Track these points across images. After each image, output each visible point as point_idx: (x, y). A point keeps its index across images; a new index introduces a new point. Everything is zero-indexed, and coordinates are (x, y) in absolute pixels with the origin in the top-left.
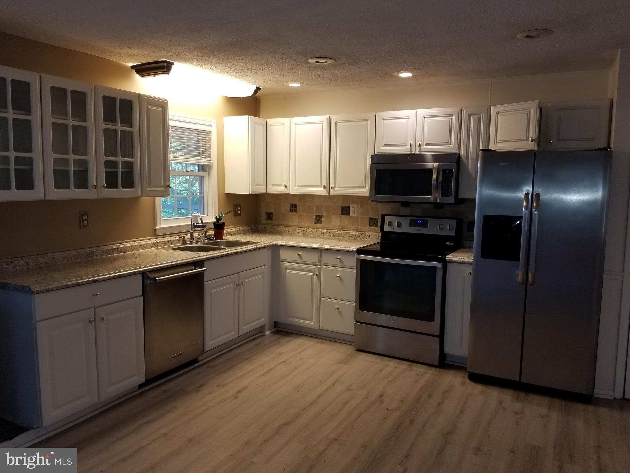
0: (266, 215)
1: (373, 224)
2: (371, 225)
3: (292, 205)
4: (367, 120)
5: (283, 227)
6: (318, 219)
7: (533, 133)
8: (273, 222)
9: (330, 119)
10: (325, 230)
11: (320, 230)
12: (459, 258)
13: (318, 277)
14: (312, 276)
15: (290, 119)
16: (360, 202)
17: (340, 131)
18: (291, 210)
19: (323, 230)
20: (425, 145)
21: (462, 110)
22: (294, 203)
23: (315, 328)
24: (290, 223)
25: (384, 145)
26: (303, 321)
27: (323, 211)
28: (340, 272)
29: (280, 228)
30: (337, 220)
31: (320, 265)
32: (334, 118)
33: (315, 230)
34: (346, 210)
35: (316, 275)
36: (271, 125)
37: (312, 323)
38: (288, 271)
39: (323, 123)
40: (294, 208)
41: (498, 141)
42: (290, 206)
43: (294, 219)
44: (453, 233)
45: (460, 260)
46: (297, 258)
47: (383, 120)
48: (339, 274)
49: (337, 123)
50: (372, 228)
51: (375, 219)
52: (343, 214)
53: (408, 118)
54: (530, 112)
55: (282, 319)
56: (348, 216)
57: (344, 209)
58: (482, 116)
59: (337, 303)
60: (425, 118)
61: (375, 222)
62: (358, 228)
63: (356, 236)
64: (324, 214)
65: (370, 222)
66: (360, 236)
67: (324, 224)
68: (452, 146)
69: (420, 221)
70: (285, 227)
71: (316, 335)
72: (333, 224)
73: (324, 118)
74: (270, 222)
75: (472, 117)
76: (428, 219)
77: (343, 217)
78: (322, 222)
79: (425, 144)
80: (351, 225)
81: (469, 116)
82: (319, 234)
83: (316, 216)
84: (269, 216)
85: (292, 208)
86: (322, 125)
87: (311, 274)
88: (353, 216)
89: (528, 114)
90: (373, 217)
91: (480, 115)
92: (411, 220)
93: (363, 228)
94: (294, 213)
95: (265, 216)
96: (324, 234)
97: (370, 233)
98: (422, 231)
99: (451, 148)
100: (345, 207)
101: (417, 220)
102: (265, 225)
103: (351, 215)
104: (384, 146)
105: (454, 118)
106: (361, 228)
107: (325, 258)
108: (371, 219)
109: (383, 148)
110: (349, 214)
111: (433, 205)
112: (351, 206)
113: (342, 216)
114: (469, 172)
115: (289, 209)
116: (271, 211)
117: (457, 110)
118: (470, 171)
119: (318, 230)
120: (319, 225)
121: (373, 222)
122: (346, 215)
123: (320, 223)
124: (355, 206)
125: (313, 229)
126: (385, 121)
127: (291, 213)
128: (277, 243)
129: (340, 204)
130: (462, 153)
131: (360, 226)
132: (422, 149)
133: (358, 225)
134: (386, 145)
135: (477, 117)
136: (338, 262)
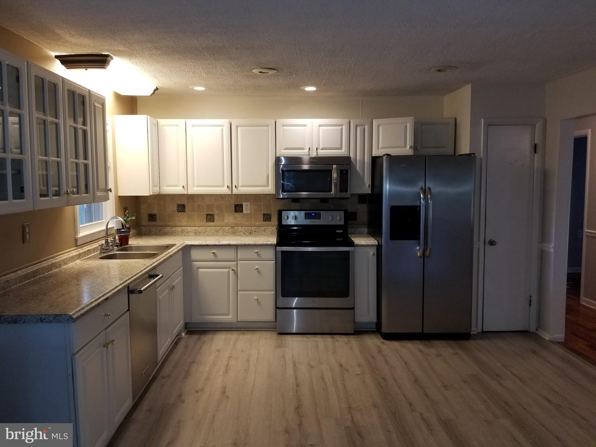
0: (149, 217)
1: (266, 219)
2: (264, 220)
3: (179, 206)
4: (267, 126)
5: (171, 227)
6: (210, 218)
7: (409, 142)
8: (158, 223)
9: (231, 122)
10: (218, 228)
11: (213, 228)
12: (364, 242)
13: (235, 272)
14: (229, 272)
15: (186, 121)
16: (253, 200)
17: (240, 134)
18: (179, 210)
19: (217, 228)
20: (321, 150)
21: (350, 121)
22: (181, 203)
23: (233, 322)
24: (178, 224)
25: (284, 148)
26: (219, 317)
27: (215, 209)
28: (257, 265)
29: (167, 229)
30: (230, 218)
31: (236, 261)
32: (235, 123)
33: (208, 229)
34: (239, 208)
35: (233, 270)
36: (163, 126)
37: (230, 317)
38: (201, 270)
39: (223, 126)
40: (182, 208)
41: (380, 148)
42: (177, 206)
43: (183, 219)
44: (342, 223)
45: (365, 243)
46: (212, 257)
47: (283, 126)
48: (257, 267)
49: (237, 127)
50: (266, 223)
51: (268, 214)
52: (236, 211)
53: (305, 126)
54: (406, 126)
55: (196, 318)
56: (241, 213)
57: (237, 207)
58: (366, 127)
59: (255, 295)
60: (320, 126)
61: (268, 217)
62: (252, 223)
63: (252, 231)
64: (216, 212)
65: (263, 217)
66: (255, 231)
67: (216, 223)
68: (343, 150)
69: (314, 214)
70: (173, 228)
71: (231, 328)
72: (226, 221)
73: (224, 122)
74: (154, 223)
75: (358, 128)
76: (321, 212)
77: (237, 214)
78: (214, 220)
79: (321, 148)
80: (245, 221)
81: (356, 126)
82: (212, 232)
83: (207, 215)
84: (152, 217)
85: (179, 208)
86: (223, 128)
87: (227, 270)
88: (247, 213)
89: (405, 127)
90: (266, 213)
91: (365, 126)
92: (305, 213)
93: (257, 223)
94: (182, 213)
95: (147, 218)
96: (218, 231)
97: (265, 227)
98: (316, 222)
99: (342, 152)
100: (238, 205)
101: (311, 214)
102: (148, 227)
103: (245, 211)
104: (284, 150)
105: (344, 127)
106: (255, 223)
107: (241, 253)
108: (264, 215)
109: (283, 151)
110: (242, 211)
111: (320, 200)
112: (244, 204)
113: (235, 213)
114: (357, 171)
115: (176, 209)
116: (154, 212)
117: (347, 121)
118: (359, 171)
119: (210, 228)
120: (211, 224)
121: (267, 218)
122: (240, 212)
123: (212, 222)
124: (248, 203)
125: (205, 228)
126: (284, 127)
127: (178, 213)
128: (188, 244)
129: (233, 202)
130: (352, 155)
131: (254, 222)
132: (318, 153)
133: (252, 221)
134: (286, 149)
135: (363, 127)
136: (255, 256)
